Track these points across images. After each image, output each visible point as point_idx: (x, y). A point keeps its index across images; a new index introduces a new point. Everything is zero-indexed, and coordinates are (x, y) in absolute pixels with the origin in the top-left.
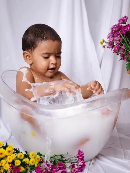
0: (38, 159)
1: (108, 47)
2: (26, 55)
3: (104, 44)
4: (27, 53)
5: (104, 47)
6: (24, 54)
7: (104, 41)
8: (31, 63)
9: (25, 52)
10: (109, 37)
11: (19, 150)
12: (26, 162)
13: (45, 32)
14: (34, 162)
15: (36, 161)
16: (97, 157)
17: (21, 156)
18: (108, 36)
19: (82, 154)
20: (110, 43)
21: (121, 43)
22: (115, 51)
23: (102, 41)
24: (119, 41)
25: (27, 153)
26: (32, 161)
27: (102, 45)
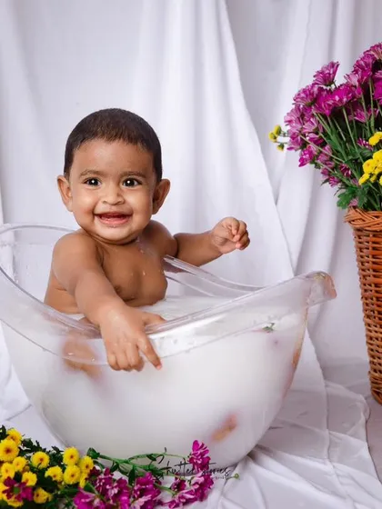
0: (87, 467)
1: (290, 149)
2: (65, 187)
3: (281, 139)
4: (63, 181)
5: (282, 146)
6: (60, 183)
7: (279, 132)
10: (290, 122)
11: (38, 443)
12: (55, 476)
14: (77, 475)
15: (81, 472)
16: (251, 456)
17: (42, 460)
18: (289, 118)
19: (202, 451)
20: (293, 137)
21: (321, 138)
22: (303, 162)
23: (274, 131)
24: (317, 133)
25: (58, 451)
26: (70, 474)
27: (276, 141)
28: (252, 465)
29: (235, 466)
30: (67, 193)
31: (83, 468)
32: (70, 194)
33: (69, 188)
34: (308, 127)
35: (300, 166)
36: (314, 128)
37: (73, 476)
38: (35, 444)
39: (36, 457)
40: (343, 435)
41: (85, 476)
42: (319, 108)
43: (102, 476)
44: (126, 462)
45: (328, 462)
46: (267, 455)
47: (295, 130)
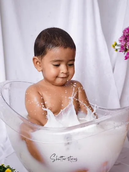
2: (36, 61)
3: (117, 47)
4: (37, 59)
5: (117, 50)
6: (34, 59)
10: (121, 41)
13: (57, 38)
20: (122, 47)
23: (114, 44)
27: (114, 48)
30: (36, 63)
32: (38, 63)
33: (38, 61)
34: (128, 44)
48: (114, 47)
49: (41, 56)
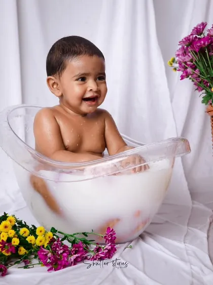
0: (49, 237)
1: (179, 70)
2: (51, 82)
3: (175, 65)
4: (53, 80)
5: (175, 69)
6: (48, 80)
7: (173, 61)
8: (60, 94)
9: (50, 77)
10: (178, 55)
12: (30, 241)
14: (43, 241)
15: (46, 240)
16: (141, 237)
17: (25, 232)
18: (177, 53)
19: (111, 233)
20: (180, 64)
21: (194, 65)
22: (182, 78)
23: (171, 60)
24: (192, 62)
25: (35, 228)
26: (39, 240)
27: (172, 66)
28: (141, 242)
29: (131, 241)
30: (53, 86)
31: (47, 237)
32: (55, 86)
33: (54, 83)
34: (187, 59)
35: (181, 79)
36: (190, 59)
37: (41, 241)
38: (23, 223)
39: (22, 231)
40: (195, 229)
41: (48, 242)
42: (193, 47)
43: (56, 243)
44: (72, 236)
45: (183, 243)
46: (151, 237)
47: (180, 60)
48: (171, 64)
49: (59, 74)
